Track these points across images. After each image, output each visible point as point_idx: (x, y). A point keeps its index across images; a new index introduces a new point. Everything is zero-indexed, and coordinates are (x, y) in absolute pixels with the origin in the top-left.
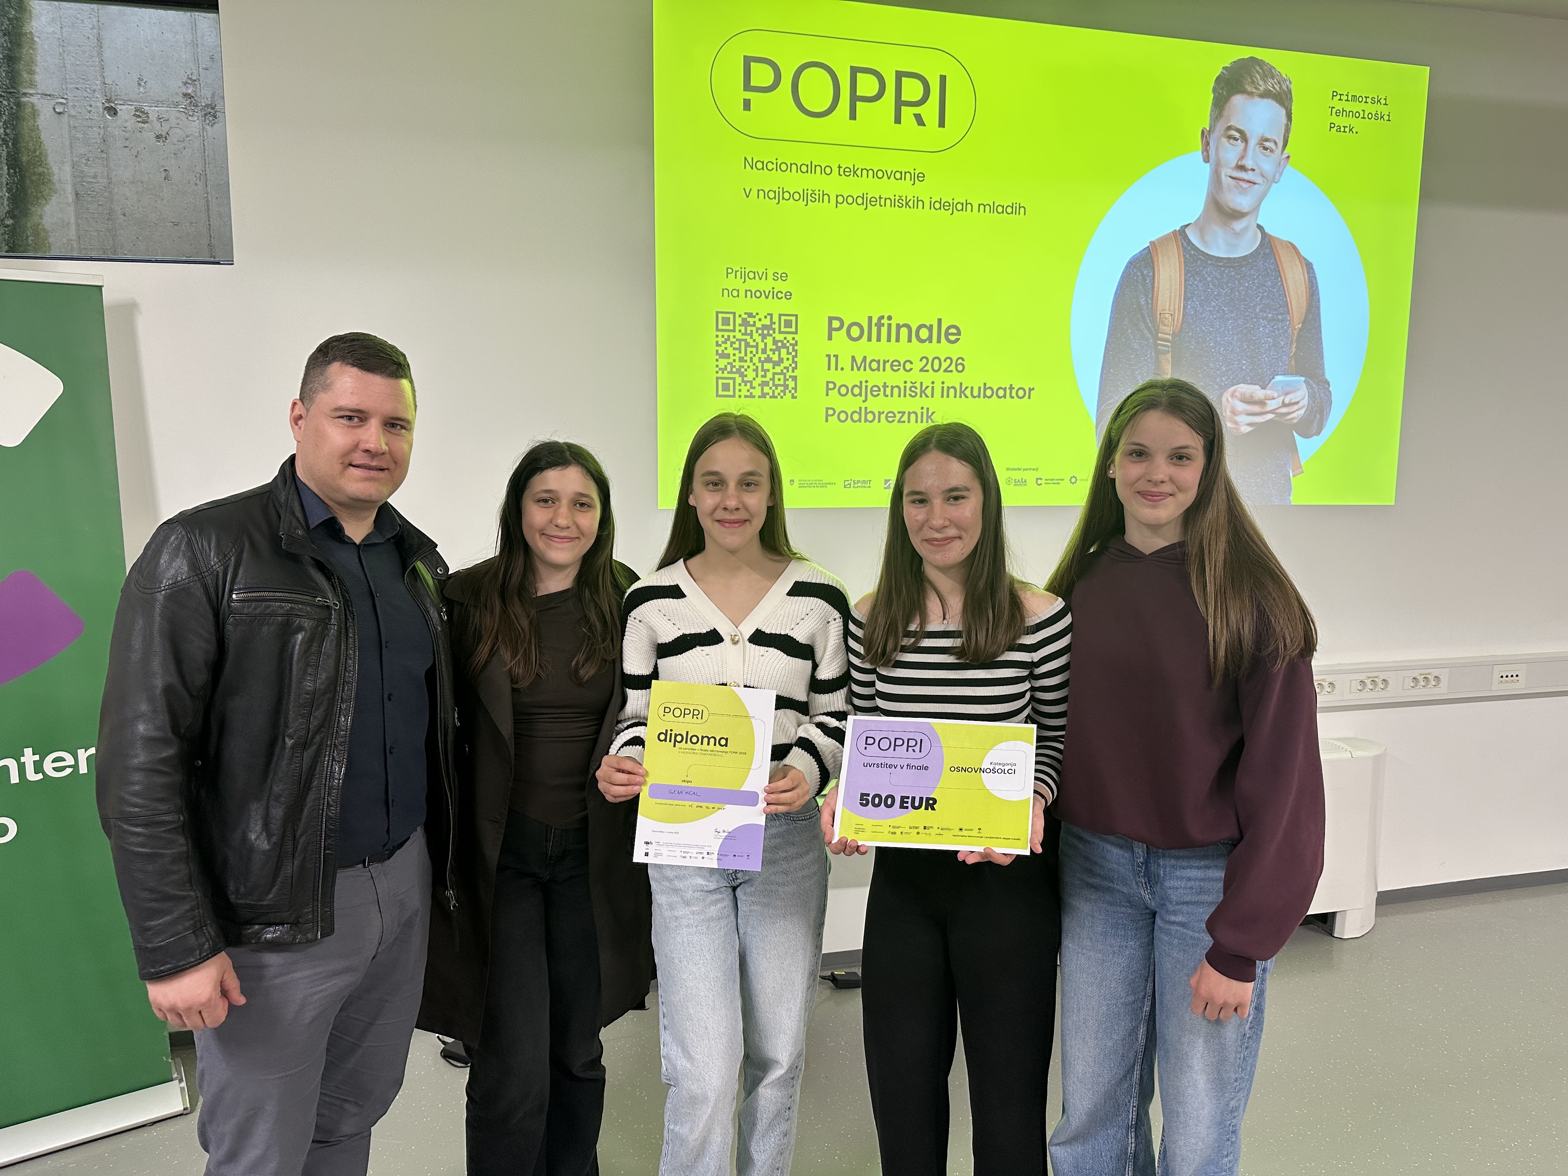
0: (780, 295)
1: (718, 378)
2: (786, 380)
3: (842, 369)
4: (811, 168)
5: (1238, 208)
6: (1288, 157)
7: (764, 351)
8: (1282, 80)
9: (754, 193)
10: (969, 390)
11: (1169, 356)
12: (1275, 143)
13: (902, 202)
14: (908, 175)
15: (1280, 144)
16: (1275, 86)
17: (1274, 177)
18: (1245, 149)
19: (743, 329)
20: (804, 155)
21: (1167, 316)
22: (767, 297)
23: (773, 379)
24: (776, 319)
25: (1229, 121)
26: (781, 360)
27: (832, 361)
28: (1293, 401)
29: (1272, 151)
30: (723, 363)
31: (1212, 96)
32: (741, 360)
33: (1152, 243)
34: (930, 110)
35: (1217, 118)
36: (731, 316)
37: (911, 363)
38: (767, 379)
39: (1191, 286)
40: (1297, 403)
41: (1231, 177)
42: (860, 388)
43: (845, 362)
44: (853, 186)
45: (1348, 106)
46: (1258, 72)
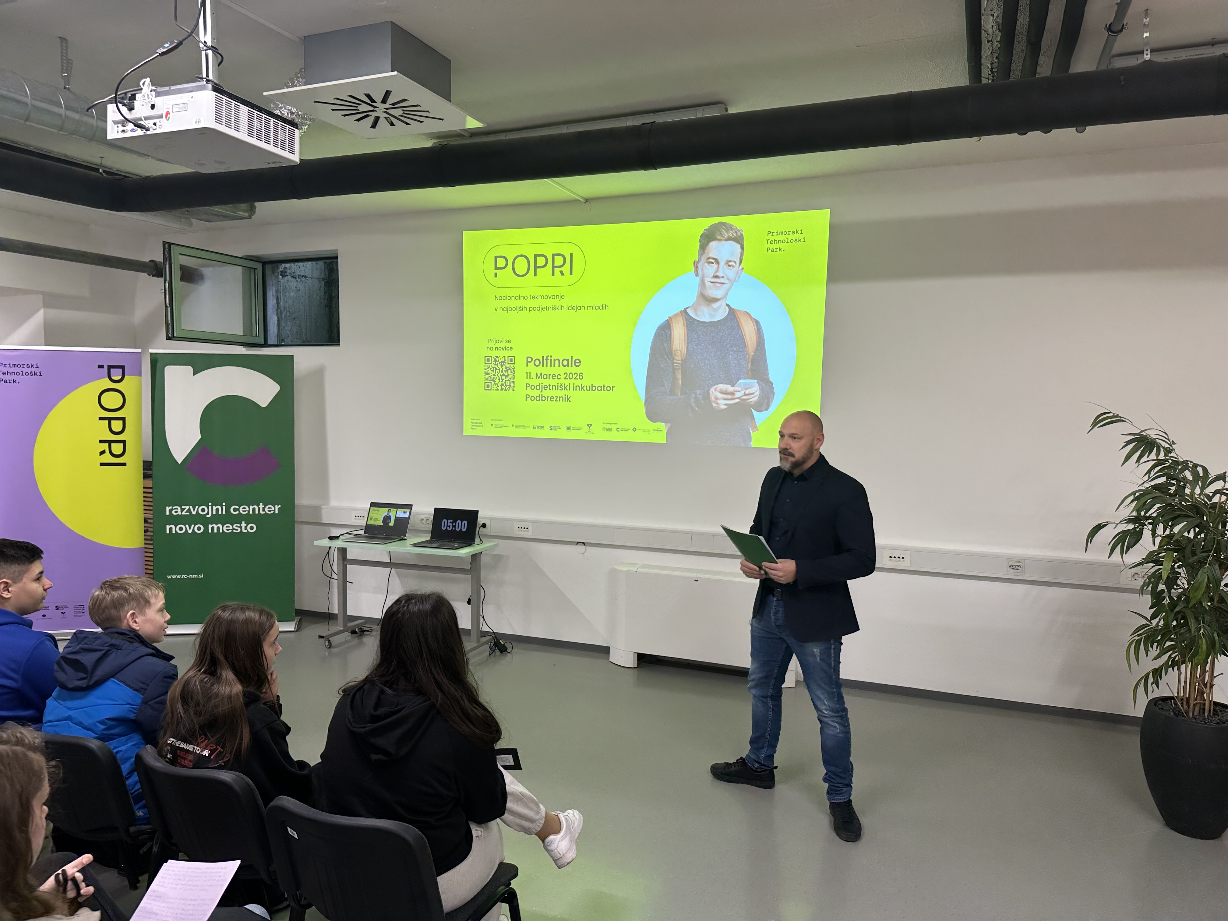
0: (508, 349)
1: (485, 383)
2: (510, 383)
3: (532, 378)
4: (519, 297)
5: (715, 297)
6: (743, 268)
7: (502, 372)
8: (737, 231)
9: (499, 309)
10: (585, 387)
11: (680, 371)
12: (735, 262)
13: (556, 308)
14: (558, 296)
15: (738, 262)
16: (734, 234)
17: (735, 279)
18: (718, 267)
19: (494, 363)
20: (517, 292)
21: (678, 351)
22: (503, 350)
23: (505, 383)
24: (506, 359)
25: (708, 253)
26: (509, 375)
28: (751, 392)
29: (733, 266)
30: (487, 376)
31: (699, 244)
32: (494, 375)
33: (670, 318)
34: (566, 269)
35: (702, 254)
36: (490, 358)
37: (560, 375)
38: (503, 383)
39: (690, 336)
40: (753, 394)
41: (710, 282)
42: (540, 386)
43: (534, 375)
44: (536, 303)
45: (778, 238)
46: (724, 229)
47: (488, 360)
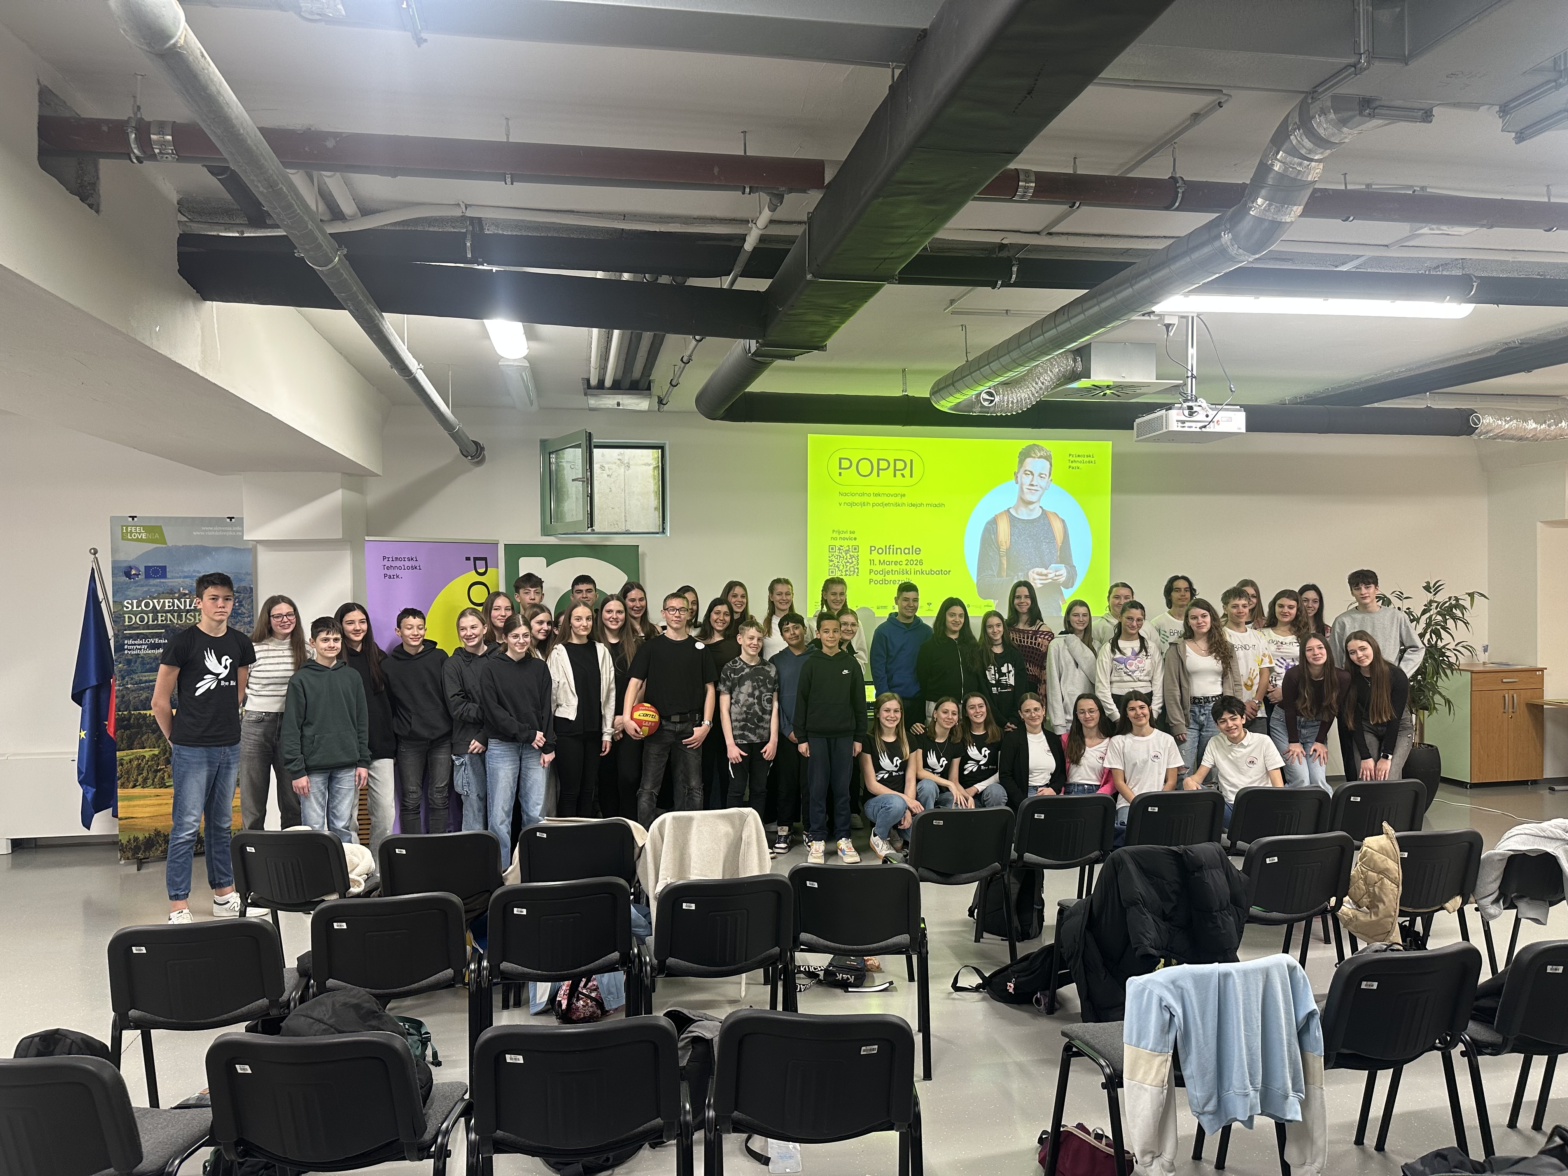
0: (852, 539)
2: (854, 569)
3: (875, 565)
4: (863, 494)
5: (1031, 500)
6: (1052, 480)
7: (846, 559)
8: (1046, 451)
9: (843, 504)
10: (924, 571)
11: (1005, 558)
12: (1046, 475)
13: (897, 505)
14: (899, 495)
15: (1048, 475)
16: (1044, 454)
17: (1046, 488)
18: (1033, 478)
19: (839, 551)
20: (860, 490)
21: (1003, 542)
22: (847, 540)
24: (851, 547)
25: (1025, 467)
26: (853, 562)
27: (872, 562)
28: (1060, 574)
29: (1044, 478)
30: (831, 563)
31: (1018, 459)
32: (838, 562)
33: (996, 515)
34: (907, 472)
35: (1020, 467)
36: (835, 547)
37: (902, 562)
38: (848, 569)
39: (1013, 530)
40: (1063, 573)
41: (1027, 489)
42: (882, 571)
43: (876, 562)
44: (879, 500)
45: (1076, 459)
46: (1036, 449)
47: (832, 549)
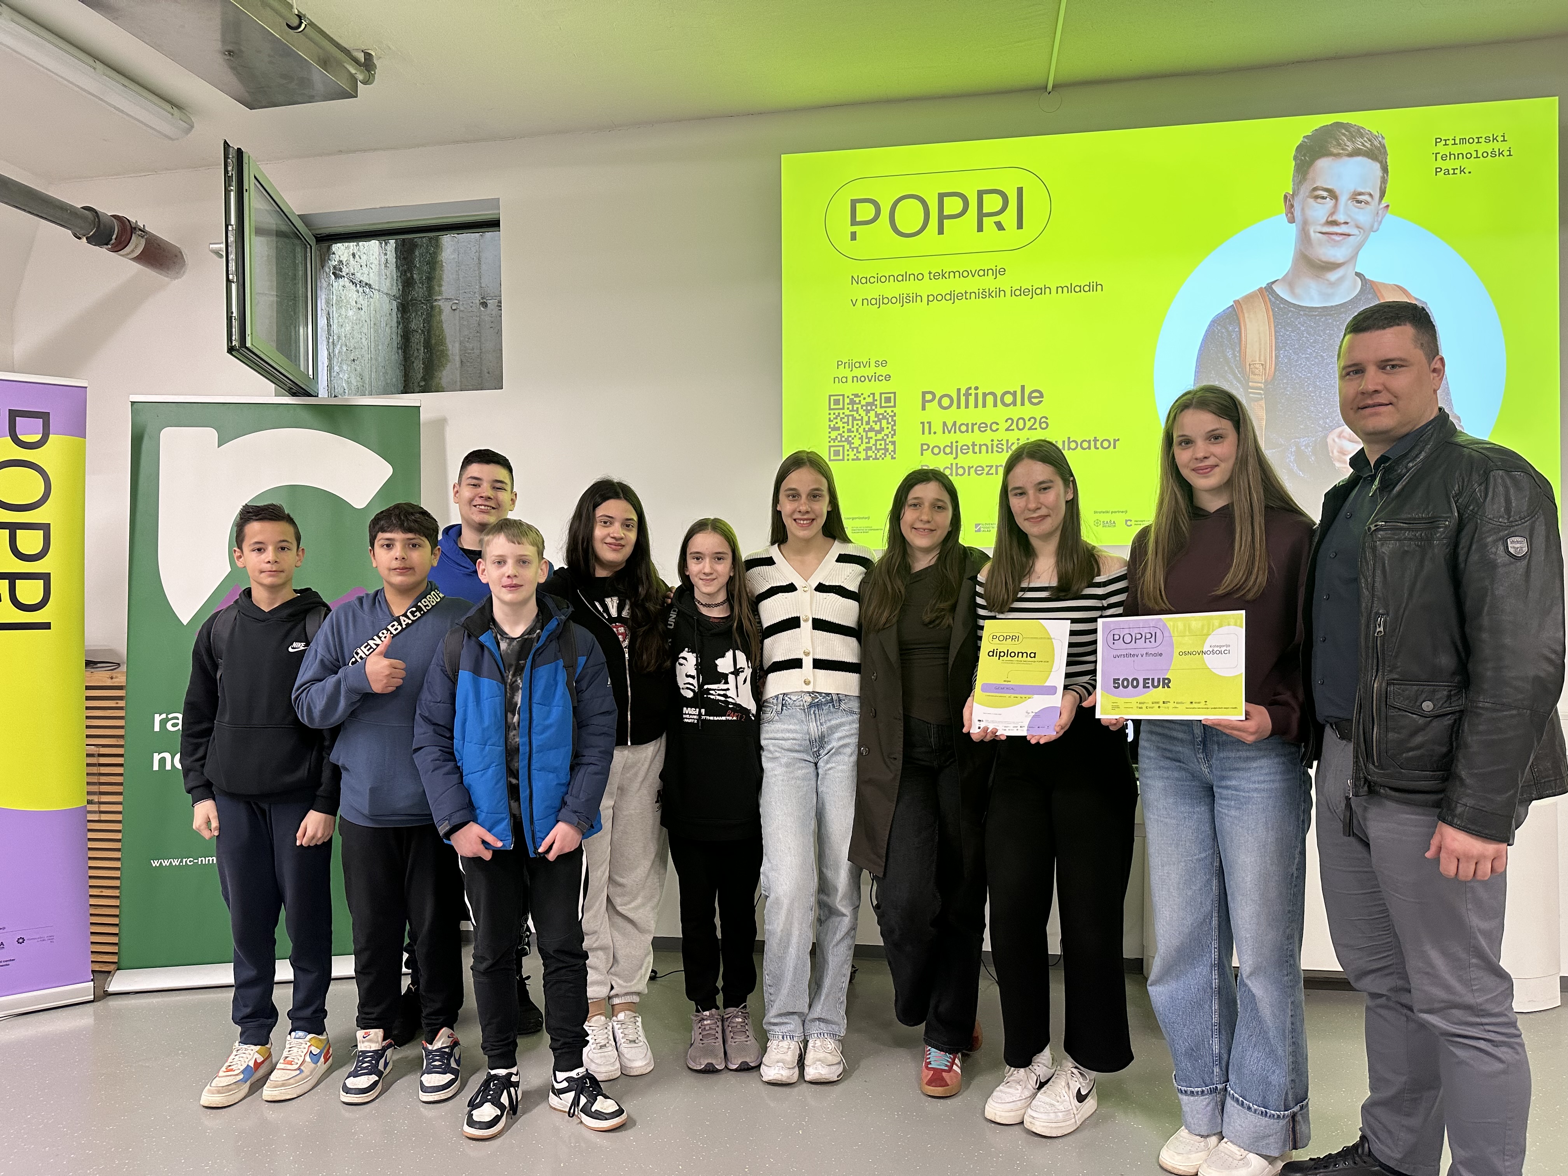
0: (880, 378)
1: (830, 447)
2: (886, 444)
3: (935, 433)
4: (905, 277)
5: (1332, 260)
6: (1388, 206)
7: (868, 423)
8: (1372, 137)
9: (859, 302)
11: (1263, 403)
12: (1371, 195)
13: (986, 294)
14: (990, 271)
15: (1377, 196)
16: (1366, 144)
17: (1372, 227)
18: (1336, 206)
19: (850, 407)
20: (897, 268)
21: (1257, 366)
22: (870, 381)
23: (875, 445)
24: (877, 397)
25: (1314, 182)
26: (882, 429)
27: (927, 427)
29: (1367, 203)
30: (834, 434)
31: (1293, 163)
32: (849, 431)
33: (1237, 302)
34: (1009, 218)
35: (1300, 182)
36: (841, 398)
37: (997, 424)
38: (870, 445)
39: (1283, 336)
41: (1320, 233)
42: (951, 447)
43: (937, 427)
44: (942, 287)
45: (1456, 150)
46: (1344, 135)
47: (837, 402)
